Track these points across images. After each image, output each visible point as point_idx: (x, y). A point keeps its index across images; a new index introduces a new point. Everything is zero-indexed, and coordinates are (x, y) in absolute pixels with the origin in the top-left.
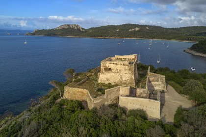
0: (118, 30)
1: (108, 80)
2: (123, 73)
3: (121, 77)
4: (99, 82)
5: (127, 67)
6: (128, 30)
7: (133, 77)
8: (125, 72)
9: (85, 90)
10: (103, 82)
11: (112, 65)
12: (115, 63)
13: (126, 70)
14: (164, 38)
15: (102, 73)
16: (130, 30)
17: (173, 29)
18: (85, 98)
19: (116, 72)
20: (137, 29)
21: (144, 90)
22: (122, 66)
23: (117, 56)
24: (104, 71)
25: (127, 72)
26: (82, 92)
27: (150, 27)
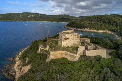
0: (20, 16)
1: (67, 44)
2: (74, 39)
3: (74, 42)
4: (62, 46)
5: (76, 36)
6: (27, 16)
7: (80, 41)
8: (76, 39)
9: (64, 51)
10: (64, 46)
11: (69, 36)
12: (71, 34)
13: (76, 38)
14: (49, 21)
15: (63, 41)
16: (28, 16)
17: (52, 16)
18: (64, 56)
19: (71, 39)
20: (33, 16)
21: (92, 46)
22: (74, 36)
23: (63, 31)
24: (64, 40)
25: (77, 39)
26: (62, 53)
27: (40, 14)
